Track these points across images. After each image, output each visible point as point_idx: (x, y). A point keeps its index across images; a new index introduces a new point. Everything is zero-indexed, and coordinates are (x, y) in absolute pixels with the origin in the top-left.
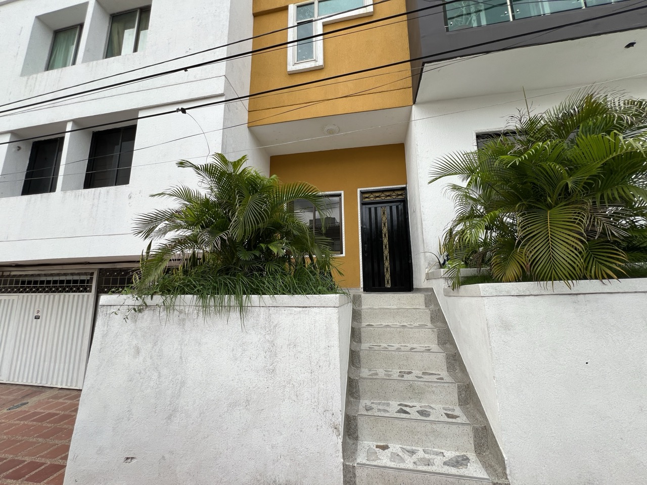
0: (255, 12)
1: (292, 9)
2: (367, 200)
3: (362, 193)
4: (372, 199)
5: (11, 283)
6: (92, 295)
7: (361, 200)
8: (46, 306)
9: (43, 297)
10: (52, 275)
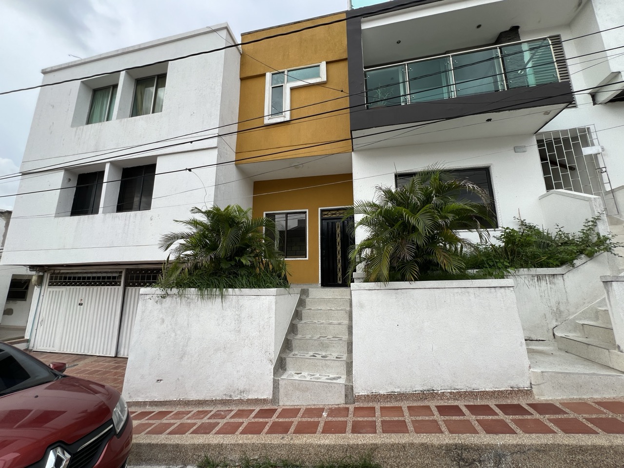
0: (241, 77)
1: (268, 76)
2: (326, 216)
3: (322, 211)
4: (330, 215)
5: (61, 278)
6: (121, 288)
7: (321, 216)
8: (87, 295)
9: (85, 289)
10: (91, 273)
